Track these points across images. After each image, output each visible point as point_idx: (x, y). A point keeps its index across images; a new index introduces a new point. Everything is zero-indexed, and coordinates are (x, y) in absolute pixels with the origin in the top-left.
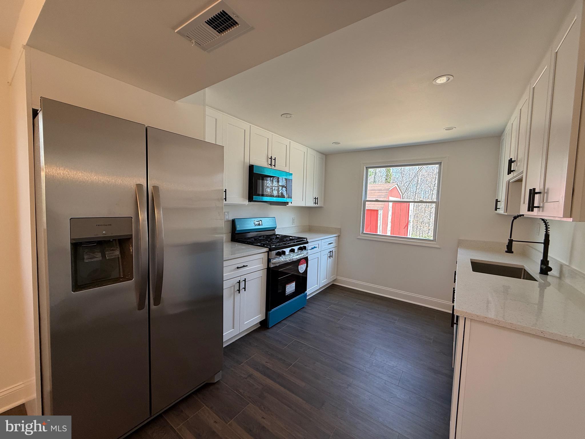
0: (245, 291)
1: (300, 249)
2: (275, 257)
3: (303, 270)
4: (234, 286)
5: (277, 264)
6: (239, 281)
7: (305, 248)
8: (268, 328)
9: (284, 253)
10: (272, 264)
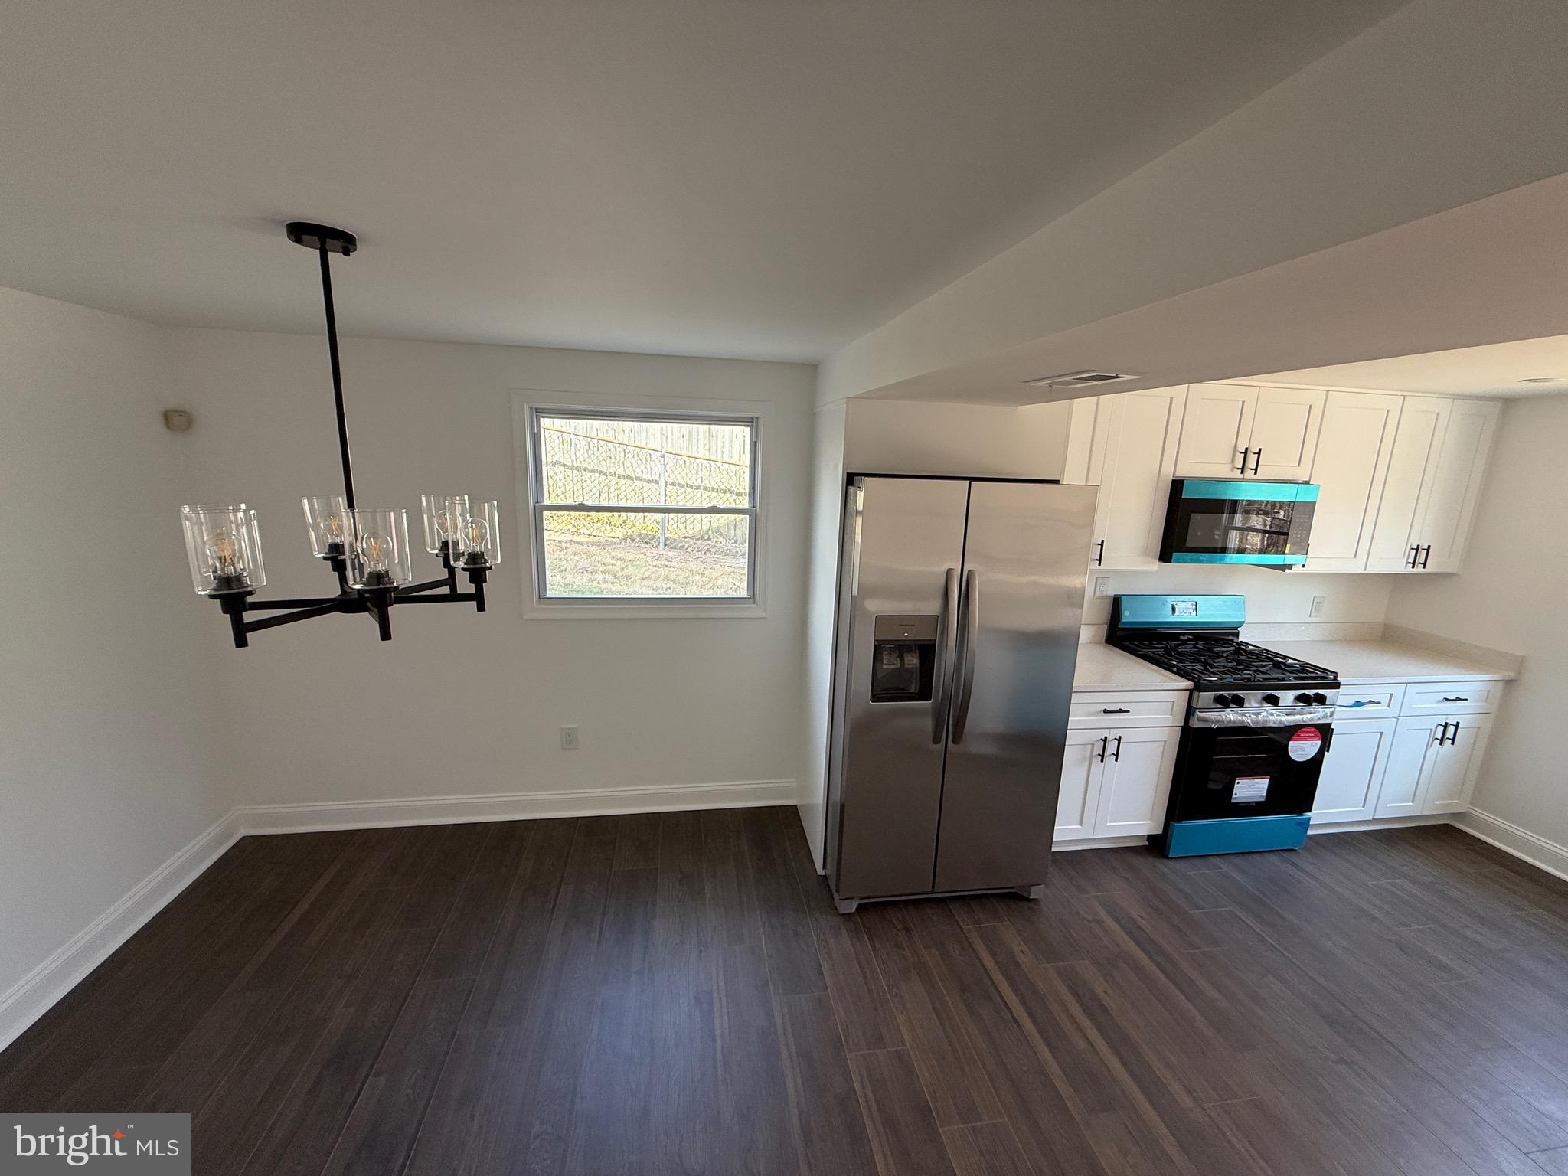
0: (1116, 760)
1: (1304, 699)
2: (1208, 704)
3: (1306, 755)
4: (1093, 745)
5: (1213, 722)
6: (1106, 738)
7: (1321, 700)
8: (1166, 857)
9: (1239, 702)
10: (1198, 720)
